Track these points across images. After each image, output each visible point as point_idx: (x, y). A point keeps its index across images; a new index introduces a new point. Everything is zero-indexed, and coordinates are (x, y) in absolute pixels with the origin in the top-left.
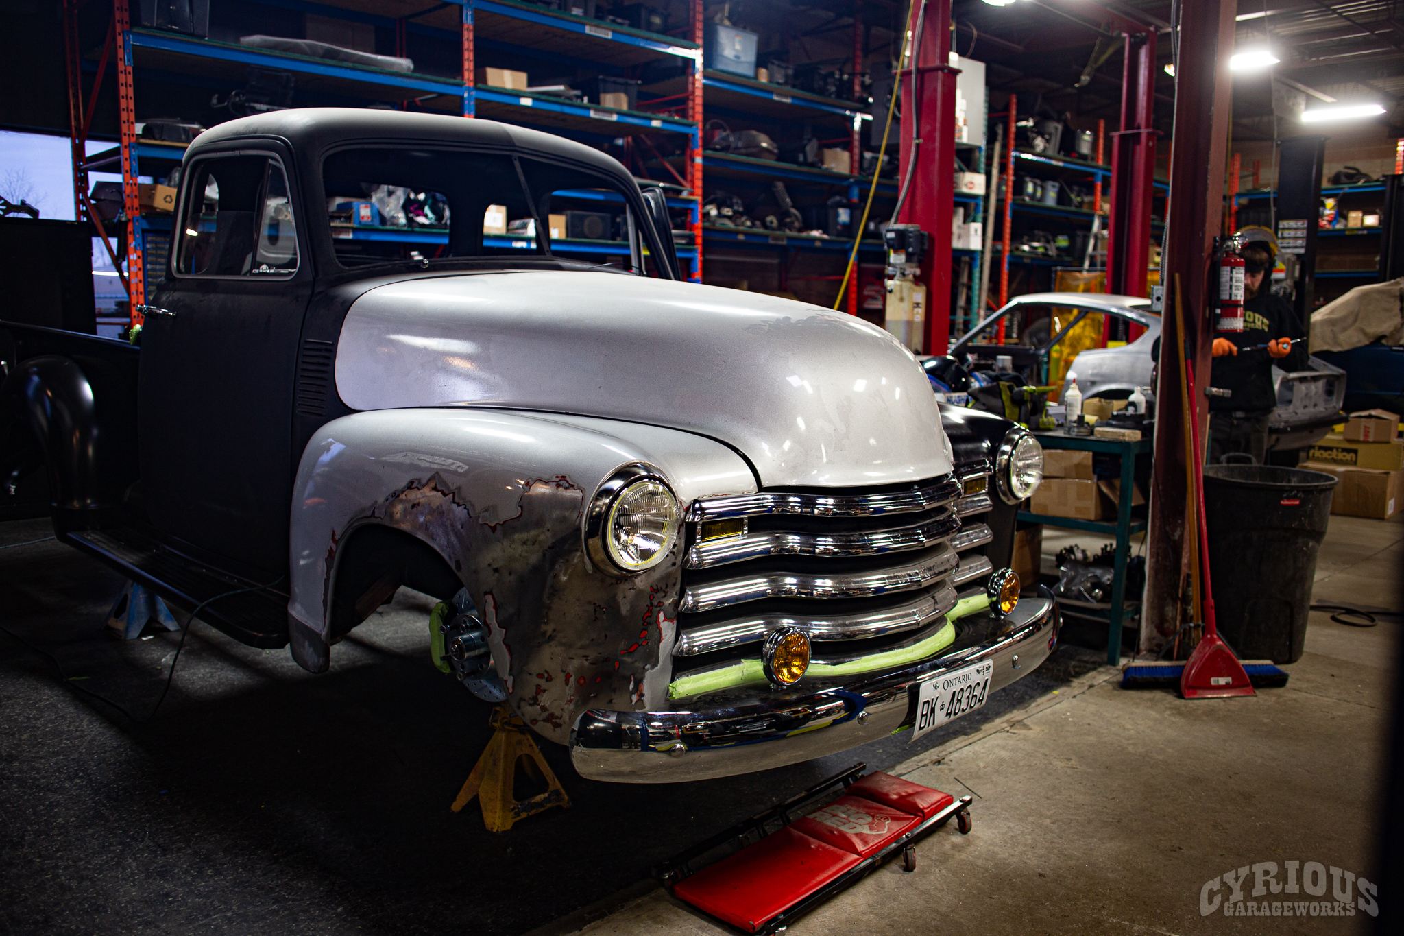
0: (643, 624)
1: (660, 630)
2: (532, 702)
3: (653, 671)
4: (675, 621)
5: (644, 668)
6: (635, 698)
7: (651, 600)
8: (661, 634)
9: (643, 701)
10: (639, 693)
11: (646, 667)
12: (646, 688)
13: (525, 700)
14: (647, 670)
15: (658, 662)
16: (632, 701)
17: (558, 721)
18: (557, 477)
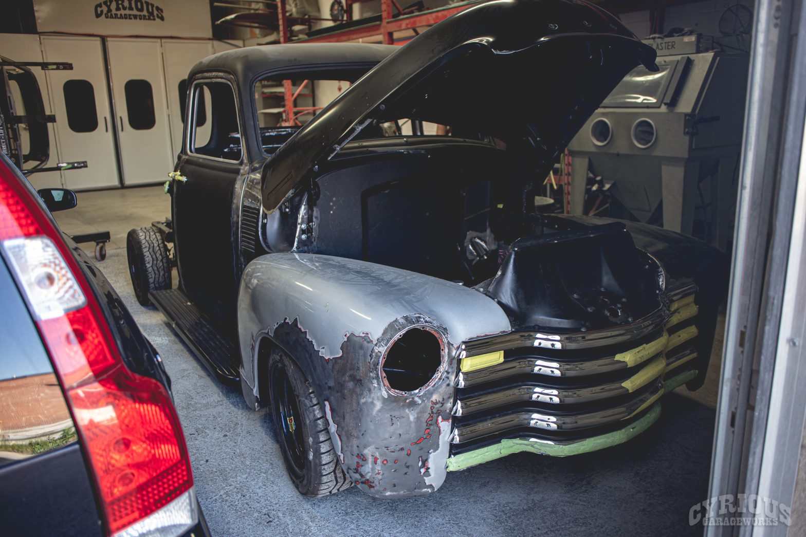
0: (427, 426)
1: (439, 427)
2: (355, 471)
3: (435, 453)
4: (450, 421)
5: (428, 452)
6: (423, 471)
7: (432, 409)
8: (440, 430)
9: (429, 472)
10: (426, 467)
11: (430, 452)
12: (431, 464)
13: (351, 469)
14: (431, 453)
15: (439, 447)
16: (421, 473)
17: (372, 484)
18: (363, 333)
